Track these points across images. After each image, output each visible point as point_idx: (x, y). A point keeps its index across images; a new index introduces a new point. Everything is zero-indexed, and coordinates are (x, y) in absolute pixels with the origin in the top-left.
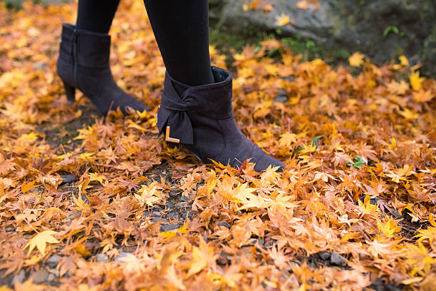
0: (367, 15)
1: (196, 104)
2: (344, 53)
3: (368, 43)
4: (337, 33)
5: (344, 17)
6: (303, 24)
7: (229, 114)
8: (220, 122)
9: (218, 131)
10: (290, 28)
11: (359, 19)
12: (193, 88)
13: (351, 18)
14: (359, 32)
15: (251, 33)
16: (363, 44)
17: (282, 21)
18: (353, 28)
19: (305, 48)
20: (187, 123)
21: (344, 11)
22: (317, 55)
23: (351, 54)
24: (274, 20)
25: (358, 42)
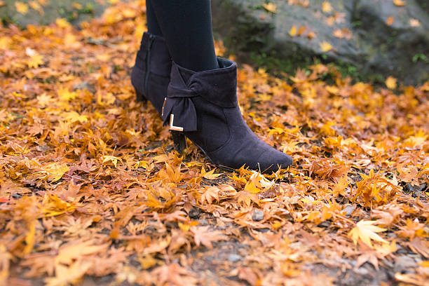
0: (398, 45)
1: (200, 89)
2: (380, 77)
3: (400, 69)
4: (372, 60)
5: (377, 46)
6: (343, 51)
7: (234, 103)
8: (225, 111)
9: (222, 120)
10: (332, 54)
11: (391, 48)
12: (198, 73)
13: (383, 47)
14: (392, 59)
15: (300, 58)
16: (395, 69)
17: (326, 47)
18: (386, 56)
19: (347, 72)
20: (191, 110)
21: (376, 41)
22: (357, 79)
23: (386, 78)
24: (319, 47)
25: (391, 68)
